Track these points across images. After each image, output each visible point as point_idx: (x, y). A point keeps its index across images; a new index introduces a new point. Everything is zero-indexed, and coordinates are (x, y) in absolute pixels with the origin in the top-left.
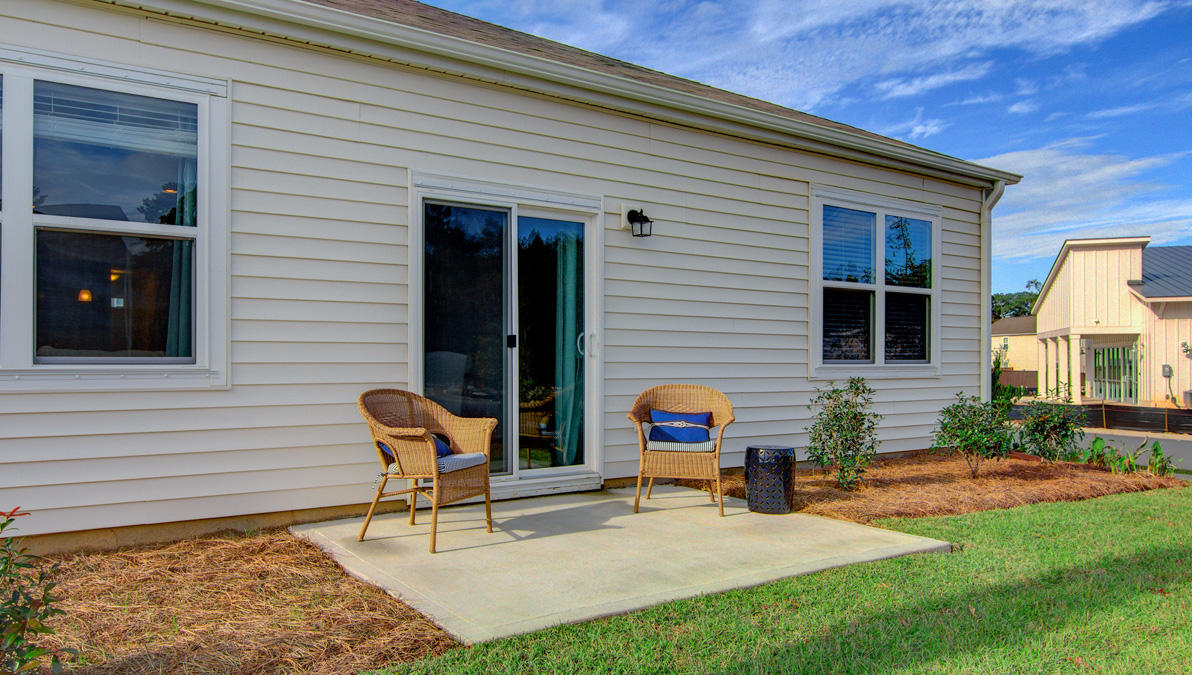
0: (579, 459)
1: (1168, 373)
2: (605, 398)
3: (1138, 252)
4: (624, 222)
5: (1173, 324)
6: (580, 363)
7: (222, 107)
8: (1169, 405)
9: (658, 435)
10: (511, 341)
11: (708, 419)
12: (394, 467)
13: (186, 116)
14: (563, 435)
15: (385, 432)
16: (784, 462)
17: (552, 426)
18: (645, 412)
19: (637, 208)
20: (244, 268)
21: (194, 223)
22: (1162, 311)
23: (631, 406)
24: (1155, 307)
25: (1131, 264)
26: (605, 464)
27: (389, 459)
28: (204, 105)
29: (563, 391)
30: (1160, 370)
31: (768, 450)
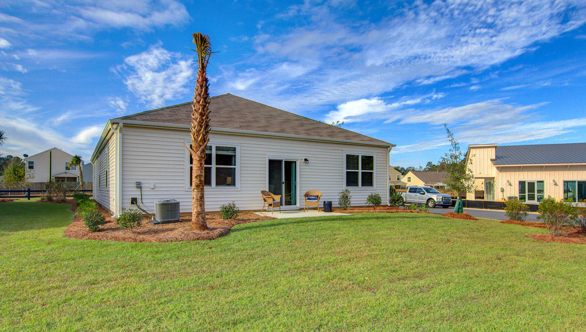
0: (296, 204)
1: (503, 190)
2: (300, 193)
3: (494, 149)
4: (304, 161)
5: (504, 174)
6: (295, 186)
7: (239, 147)
8: (503, 201)
9: (309, 199)
10: (283, 183)
11: (318, 196)
12: (266, 202)
13: (234, 149)
14: (292, 200)
15: (265, 197)
16: (330, 204)
17: (290, 199)
18: (307, 195)
19: (306, 158)
20: (242, 172)
21: (235, 165)
22: (501, 169)
23: (304, 194)
24: (498, 168)
25: (492, 154)
26: (300, 205)
27: (265, 201)
28: (237, 147)
29: (293, 192)
30: (500, 189)
31: (327, 202)
